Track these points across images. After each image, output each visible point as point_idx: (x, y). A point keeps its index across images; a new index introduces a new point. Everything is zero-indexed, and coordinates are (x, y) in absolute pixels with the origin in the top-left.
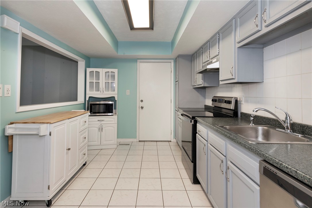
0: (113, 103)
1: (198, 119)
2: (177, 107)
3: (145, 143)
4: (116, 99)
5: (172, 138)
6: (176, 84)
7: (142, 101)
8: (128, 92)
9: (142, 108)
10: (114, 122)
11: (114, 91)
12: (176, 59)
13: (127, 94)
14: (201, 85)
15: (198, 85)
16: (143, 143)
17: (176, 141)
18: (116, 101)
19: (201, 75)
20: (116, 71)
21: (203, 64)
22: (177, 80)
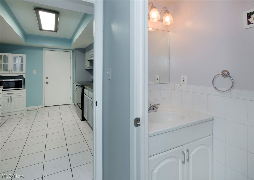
0: (22, 80)
1: (85, 87)
2: (75, 81)
3: (50, 107)
4: (24, 77)
5: (70, 102)
6: (74, 67)
7: (47, 78)
8: (35, 72)
9: (47, 83)
10: (23, 94)
11: (23, 71)
12: (74, 50)
13: (34, 73)
14: (89, 68)
15: (88, 68)
16: (48, 107)
17: (74, 104)
18: (24, 78)
19: (89, 62)
20: (24, 56)
21: (90, 56)
22: (74, 64)
